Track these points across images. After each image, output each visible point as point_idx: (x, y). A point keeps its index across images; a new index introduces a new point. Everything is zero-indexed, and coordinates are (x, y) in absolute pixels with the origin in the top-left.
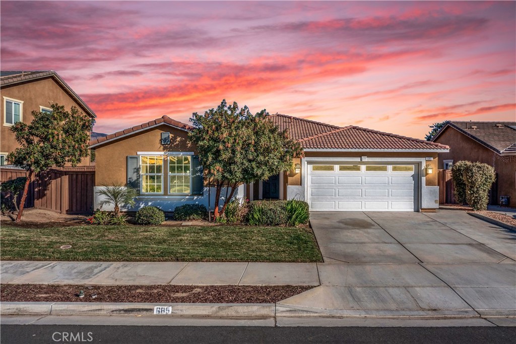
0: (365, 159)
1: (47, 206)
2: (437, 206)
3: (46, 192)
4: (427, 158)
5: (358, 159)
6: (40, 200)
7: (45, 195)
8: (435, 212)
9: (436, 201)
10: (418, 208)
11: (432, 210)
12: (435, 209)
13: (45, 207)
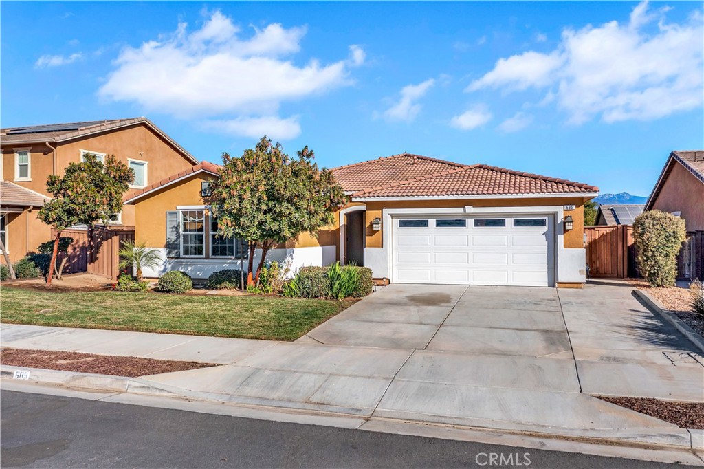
0: (470, 210)
1: (99, 271)
2: (583, 278)
3: (98, 256)
4: (566, 206)
5: (460, 210)
6: (92, 264)
7: (96, 259)
8: (581, 288)
9: (581, 272)
10: (553, 282)
11: (576, 285)
12: (581, 283)
13: (97, 272)
